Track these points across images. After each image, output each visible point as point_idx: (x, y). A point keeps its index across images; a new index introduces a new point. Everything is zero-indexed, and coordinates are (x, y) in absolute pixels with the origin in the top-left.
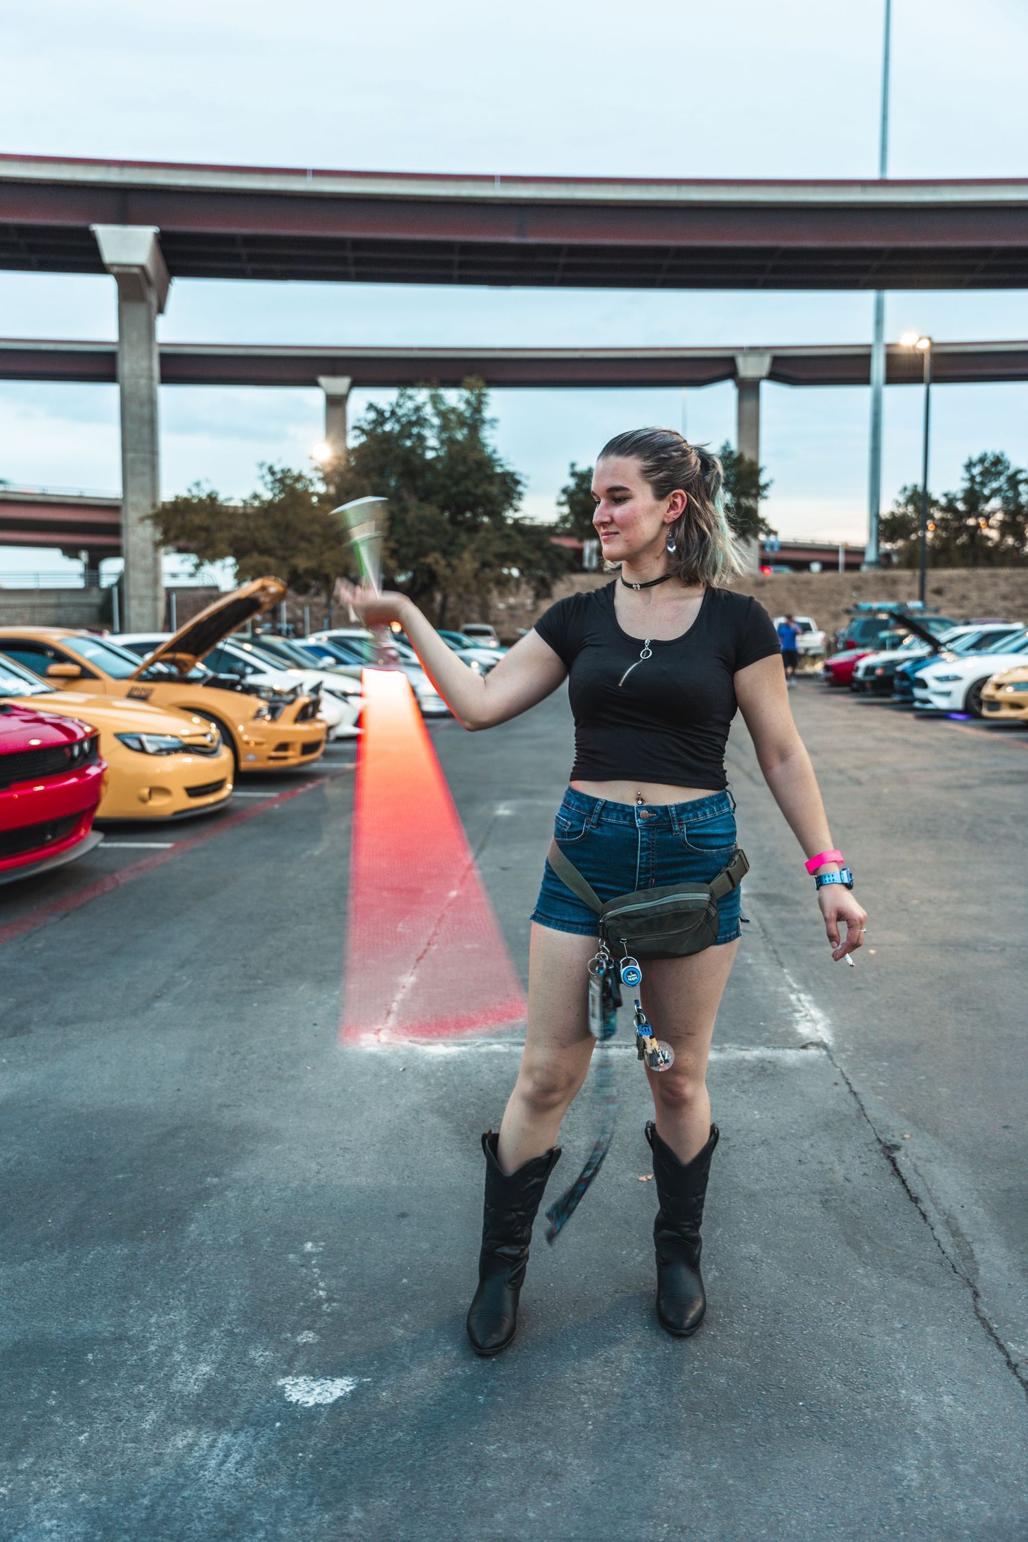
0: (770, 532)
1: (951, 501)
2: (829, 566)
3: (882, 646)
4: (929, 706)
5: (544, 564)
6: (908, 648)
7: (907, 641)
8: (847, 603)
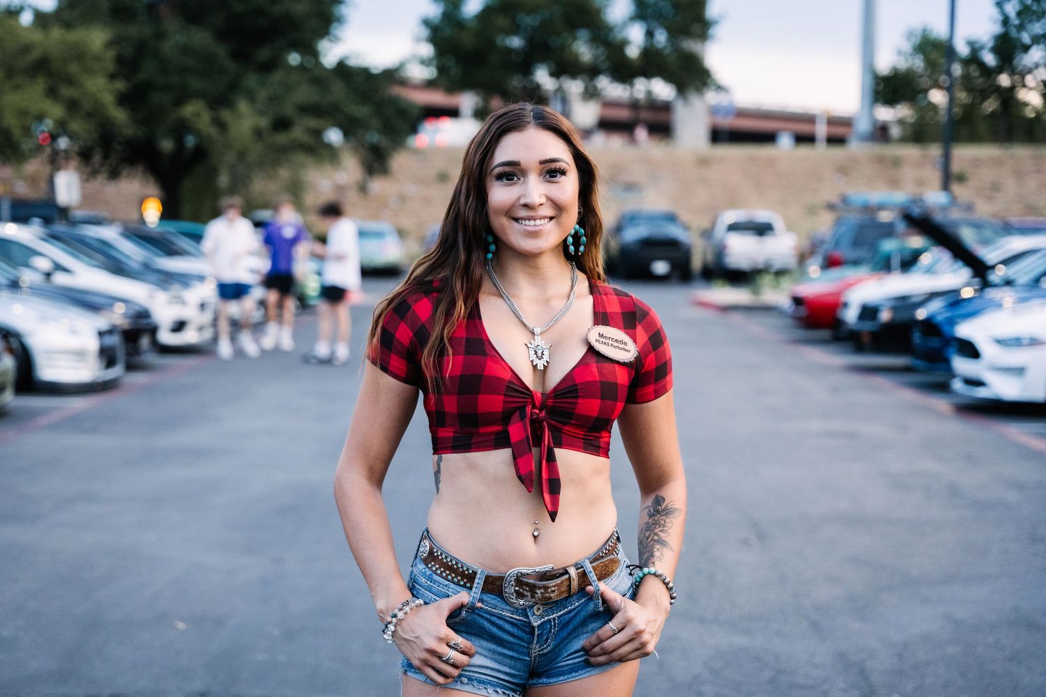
0: (720, 88)
1: (975, 49)
2: (804, 139)
3: (885, 266)
4: (981, 393)
5: (375, 122)
6: (930, 270)
7: (925, 259)
8: (831, 195)
